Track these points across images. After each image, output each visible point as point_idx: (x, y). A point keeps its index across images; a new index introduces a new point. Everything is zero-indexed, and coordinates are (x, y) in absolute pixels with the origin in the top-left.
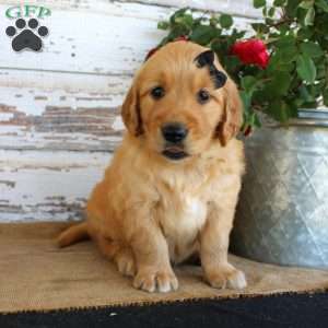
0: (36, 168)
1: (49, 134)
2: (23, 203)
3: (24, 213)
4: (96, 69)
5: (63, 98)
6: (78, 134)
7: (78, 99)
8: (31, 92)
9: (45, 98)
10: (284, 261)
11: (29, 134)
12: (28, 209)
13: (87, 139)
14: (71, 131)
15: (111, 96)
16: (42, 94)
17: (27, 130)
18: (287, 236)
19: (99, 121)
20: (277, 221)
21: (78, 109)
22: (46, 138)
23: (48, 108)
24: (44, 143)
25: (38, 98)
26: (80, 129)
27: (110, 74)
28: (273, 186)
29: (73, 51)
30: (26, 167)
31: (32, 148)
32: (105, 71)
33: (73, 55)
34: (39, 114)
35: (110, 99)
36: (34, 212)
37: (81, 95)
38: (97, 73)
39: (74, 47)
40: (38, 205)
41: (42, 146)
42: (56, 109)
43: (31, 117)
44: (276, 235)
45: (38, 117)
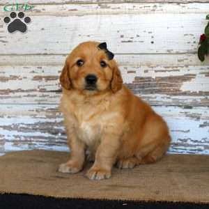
4: (168, 51)
5: (146, 71)
6: (156, 95)
7: (156, 71)
8: (126, 68)
9: (134, 72)
13: (163, 98)
14: (151, 93)
15: (179, 68)
16: (133, 69)
19: (171, 86)
21: (156, 78)
23: (136, 78)
25: (129, 72)
26: (159, 91)
27: (177, 53)
29: (152, 40)
32: (175, 51)
33: (152, 42)
34: (131, 82)
35: (179, 70)
37: (158, 68)
39: (152, 37)
42: (141, 78)
45: (130, 84)
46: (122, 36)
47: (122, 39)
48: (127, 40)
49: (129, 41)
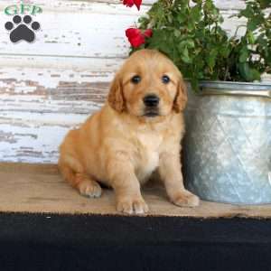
0: (53, 125)
1: (62, 101)
2: (43, 150)
3: (43, 157)
4: (97, 54)
5: (72, 76)
6: (83, 101)
7: (82, 76)
8: (49, 71)
9: (59, 76)
10: (209, 198)
11: (47, 101)
12: (46, 155)
13: (89, 105)
14: (77, 99)
15: (107, 74)
16: (56, 73)
17: (47, 98)
18: (211, 178)
19: (98, 92)
20: (204, 166)
21: (83, 83)
22: (60, 104)
23: (61, 83)
24: (57, 108)
25: (53, 76)
26: (84, 98)
27: (106, 58)
28: (201, 140)
29: (79, 41)
30: (45, 124)
31: (49, 112)
32: (103, 55)
33: (79, 44)
34: (55, 87)
35: (107, 76)
36: (50, 156)
37: (85, 73)
38: (97, 56)
39: (79, 39)
40: (53, 152)
41: (57, 109)
42: (66, 83)
43: (49, 89)
44: (203, 177)
45: (53, 89)
46: (46, 36)
47: (46, 39)
48: (51, 40)
49: (53, 42)
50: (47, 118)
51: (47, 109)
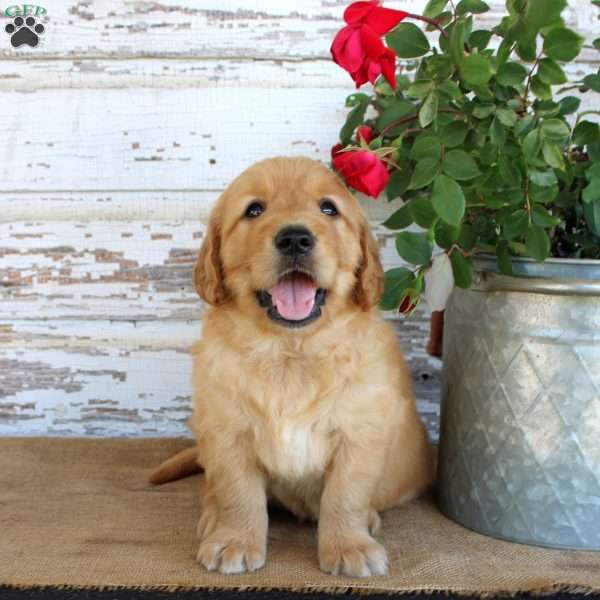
0: (159, 350)
1: (178, 295)
2: (140, 405)
3: (141, 421)
5: (198, 234)
8: (147, 227)
9: (169, 237)
10: (506, 532)
11: (144, 296)
12: (148, 416)
16: (166, 230)
17: (142, 289)
18: (510, 487)
20: (494, 457)
22: (172, 301)
23: (174, 252)
24: (170, 309)
25: (156, 237)
28: (487, 398)
29: (212, 155)
30: (142, 348)
31: (151, 318)
33: (213, 162)
34: (161, 263)
36: (157, 419)
39: (213, 148)
40: (163, 409)
41: (167, 313)
42: (187, 253)
43: (146, 267)
44: (492, 484)
45: (158, 267)
46: (136, 146)
47: (137, 153)
48: (148, 155)
49: (154, 159)
50: (147, 332)
51: (144, 312)
